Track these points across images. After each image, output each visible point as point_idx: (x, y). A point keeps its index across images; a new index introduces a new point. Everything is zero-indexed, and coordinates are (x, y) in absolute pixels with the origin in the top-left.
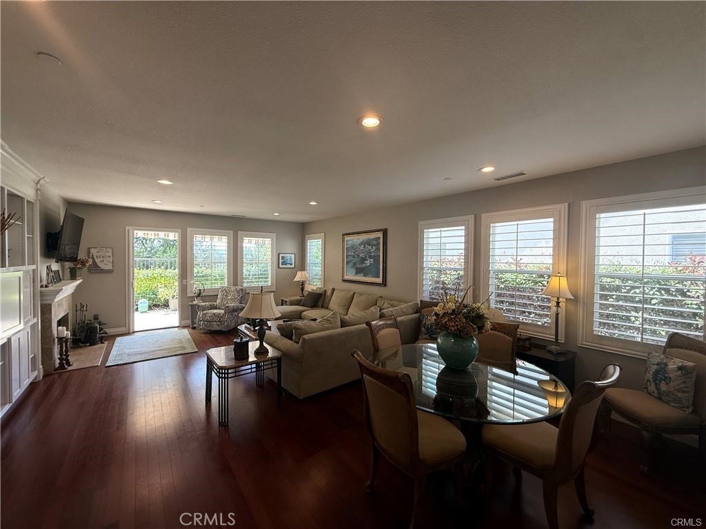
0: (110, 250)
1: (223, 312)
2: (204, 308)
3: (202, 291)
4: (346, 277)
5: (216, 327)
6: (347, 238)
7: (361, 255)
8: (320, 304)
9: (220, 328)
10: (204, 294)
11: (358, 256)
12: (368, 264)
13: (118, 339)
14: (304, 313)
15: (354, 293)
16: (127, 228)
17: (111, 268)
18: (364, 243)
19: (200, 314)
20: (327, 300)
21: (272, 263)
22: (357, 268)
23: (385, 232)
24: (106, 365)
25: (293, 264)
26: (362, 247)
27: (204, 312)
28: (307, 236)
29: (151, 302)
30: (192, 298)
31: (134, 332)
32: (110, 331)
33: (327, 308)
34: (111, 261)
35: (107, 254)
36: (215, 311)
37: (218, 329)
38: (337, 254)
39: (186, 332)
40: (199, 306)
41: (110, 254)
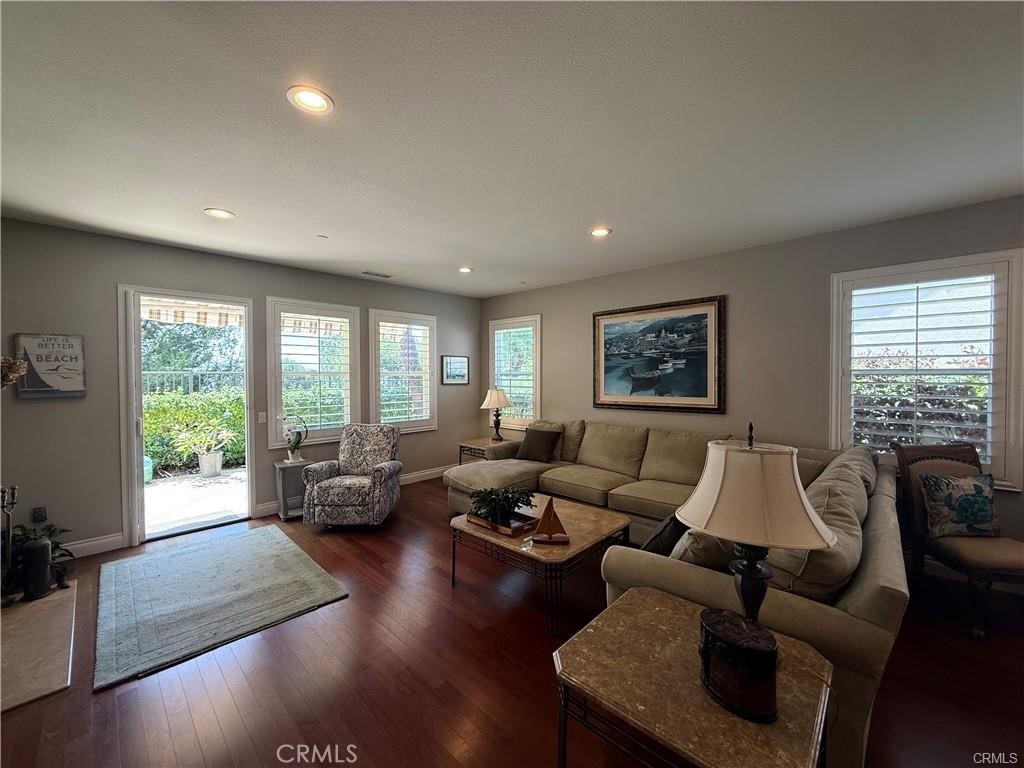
0: (76, 342)
1: (366, 481)
2: (319, 476)
3: (303, 436)
4: (604, 398)
5: (352, 517)
6: (604, 321)
7: (648, 353)
8: (557, 453)
9: (365, 520)
10: (305, 442)
11: (639, 355)
12: (671, 370)
13: (109, 569)
14: (543, 475)
15: (648, 429)
16: (121, 289)
17: (81, 387)
18: (657, 329)
19: (313, 490)
20: (571, 446)
21: (432, 374)
22: (634, 379)
23: (722, 303)
24: (97, 684)
25: (466, 378)
26: (651, 337)
27: (322, 484)
28: (491, 323)
29: (157, 460)
30: (281, 454)
31: (143, 543)
32: (79, 547)
33: (575, 461)
34: (81, 371)
35: (68, 352)
36: (348, 481)
37: (358, 521)
38: (578, 355)
39: (275, 532)
40: (307, 471)
41: (77, 351)
